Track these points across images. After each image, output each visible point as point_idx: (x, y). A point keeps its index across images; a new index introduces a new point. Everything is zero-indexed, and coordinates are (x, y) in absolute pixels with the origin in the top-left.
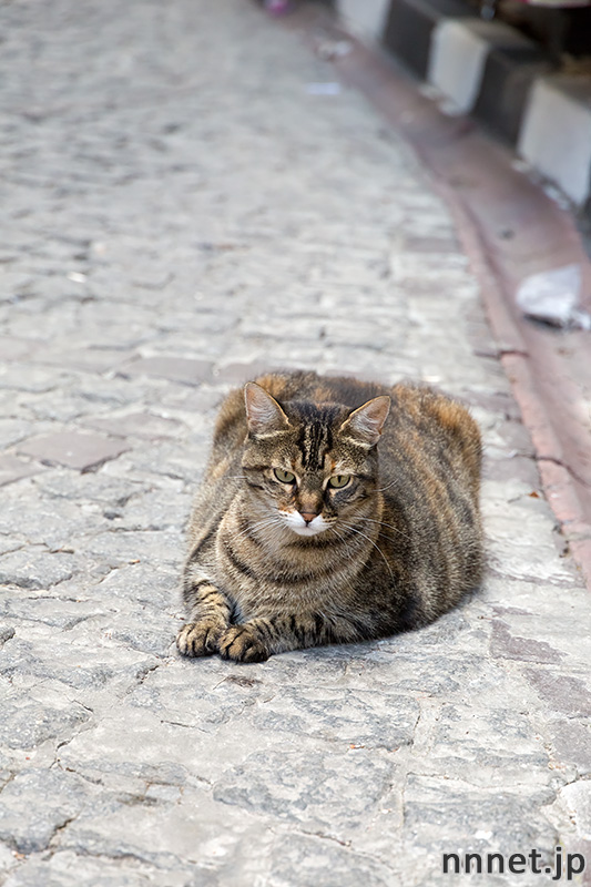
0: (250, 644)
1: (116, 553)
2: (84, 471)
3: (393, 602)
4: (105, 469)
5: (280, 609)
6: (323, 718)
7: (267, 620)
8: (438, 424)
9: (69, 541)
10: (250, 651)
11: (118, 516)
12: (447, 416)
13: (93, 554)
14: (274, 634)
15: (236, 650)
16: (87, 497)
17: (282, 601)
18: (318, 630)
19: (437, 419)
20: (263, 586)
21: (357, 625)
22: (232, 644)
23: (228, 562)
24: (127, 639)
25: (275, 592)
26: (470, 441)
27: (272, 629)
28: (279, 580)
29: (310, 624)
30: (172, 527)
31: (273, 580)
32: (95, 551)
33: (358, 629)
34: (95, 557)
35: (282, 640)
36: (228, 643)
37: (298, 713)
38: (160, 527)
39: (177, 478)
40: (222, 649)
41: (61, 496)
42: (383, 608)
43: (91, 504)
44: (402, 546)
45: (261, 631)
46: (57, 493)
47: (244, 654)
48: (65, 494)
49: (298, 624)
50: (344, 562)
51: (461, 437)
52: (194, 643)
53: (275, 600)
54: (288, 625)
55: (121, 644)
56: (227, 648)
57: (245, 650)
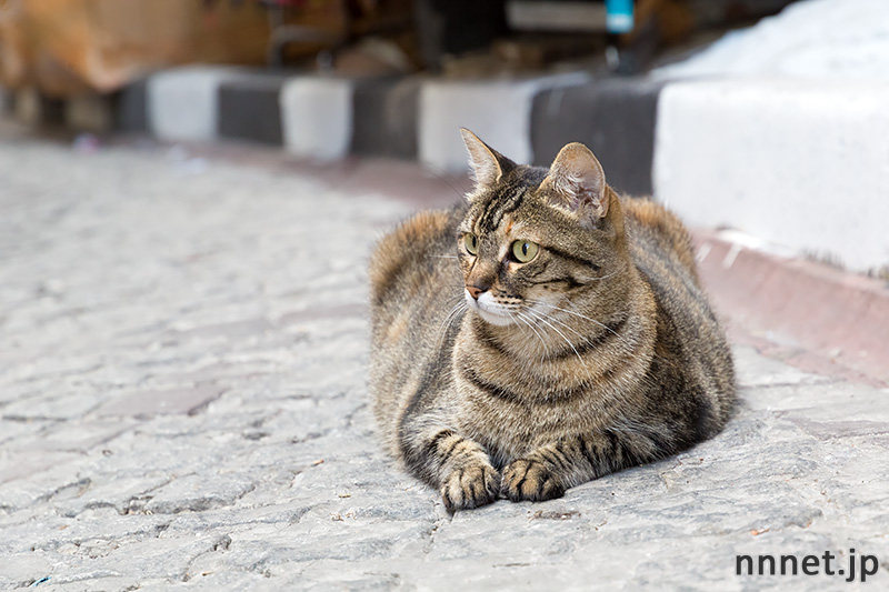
0: (545, 476)
1: (290, 460)
2: (191, 413)
3: (685, 409)
4: (212, 408)
5: (560, 433)
6: (691, 520)
7: (551, 447)
8: (640, 224)
9: (223, 466)
10: (548, 485)
11: (262, 435)
12: (646, 213)
13: (263, 467)
14: (565, 463)
15: (531, 487)
16: (214, 428)
17: (558, 425)
18: (614, 448)
19: (636, 219)
20: (535, 412)
21: (654, 437)
22: (524, 480)
23: (471, 387)
24: (378, 513)
25: (549, 414)
26: (678, 236)
27: (562, 458)
28: (550, 400)
29: (602, 444)
30: (335, 431)
31: (543, 402)
32: (264, 463)
33: (657, 443)
34: (268, 469)
35: (576, 469)
36: (519, 479)
37: (656, 522)
38: (321, 432)
39: (302, 397)
40: (513, 490)
41: (182, 434)
42: (677, 417)
43: (223, 434)
44: (673, 344)
45: (550, 461)
46: (176, 432)
47: (541, 490)
48: (185, 431)
49: (589, 446)
50: (626, 361)
51: (668, 233)
52: (472, 488)
53: (551, 425)
54: (578, 449)
55: (373, 520)
56: (519, 486)
57: (541, 484)
